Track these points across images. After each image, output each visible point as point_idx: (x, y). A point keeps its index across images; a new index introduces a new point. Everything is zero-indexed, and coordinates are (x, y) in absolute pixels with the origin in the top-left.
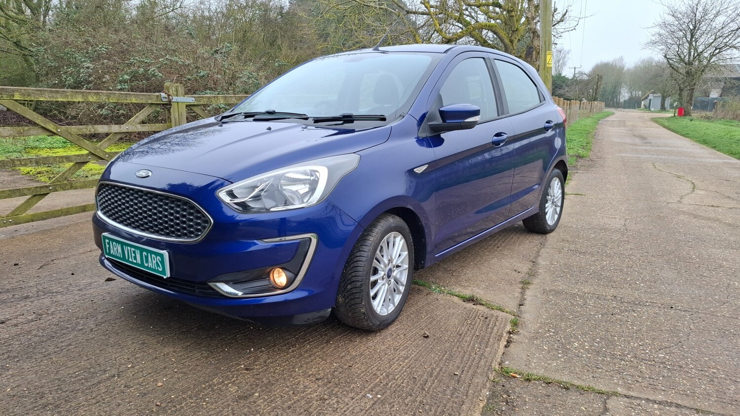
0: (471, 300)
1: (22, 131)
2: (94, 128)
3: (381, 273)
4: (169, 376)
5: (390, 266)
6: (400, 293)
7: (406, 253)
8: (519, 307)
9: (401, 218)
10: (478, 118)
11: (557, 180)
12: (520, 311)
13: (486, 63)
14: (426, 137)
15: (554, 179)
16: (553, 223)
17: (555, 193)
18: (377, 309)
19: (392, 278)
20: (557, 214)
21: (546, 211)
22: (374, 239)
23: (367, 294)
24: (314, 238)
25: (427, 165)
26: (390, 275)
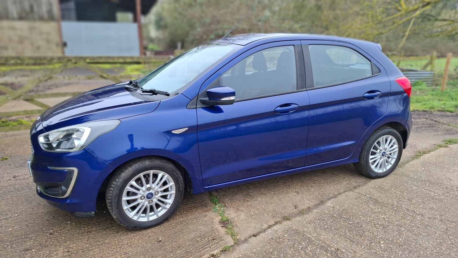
0: (226, 222)
3: (139, 195)
5: (151, 191)
6: (165, 208)
7: (171, 184)
8: (250, 237)
9: (165, 161)
10: (232, 98)
11: (390, 137)
12: (246, 240)
13: (295, 49)
14: (196, 108)
15: (385, 137)
16: (383, 170)
17: (387, 147)
18: (133, 217)
19: (154, 199)
20: (391, 164)
21: (371, 161)
22: (124, 175)
23: (117, 209)
24: (76, 170)
25: (187, 128)
26: (150, 196)
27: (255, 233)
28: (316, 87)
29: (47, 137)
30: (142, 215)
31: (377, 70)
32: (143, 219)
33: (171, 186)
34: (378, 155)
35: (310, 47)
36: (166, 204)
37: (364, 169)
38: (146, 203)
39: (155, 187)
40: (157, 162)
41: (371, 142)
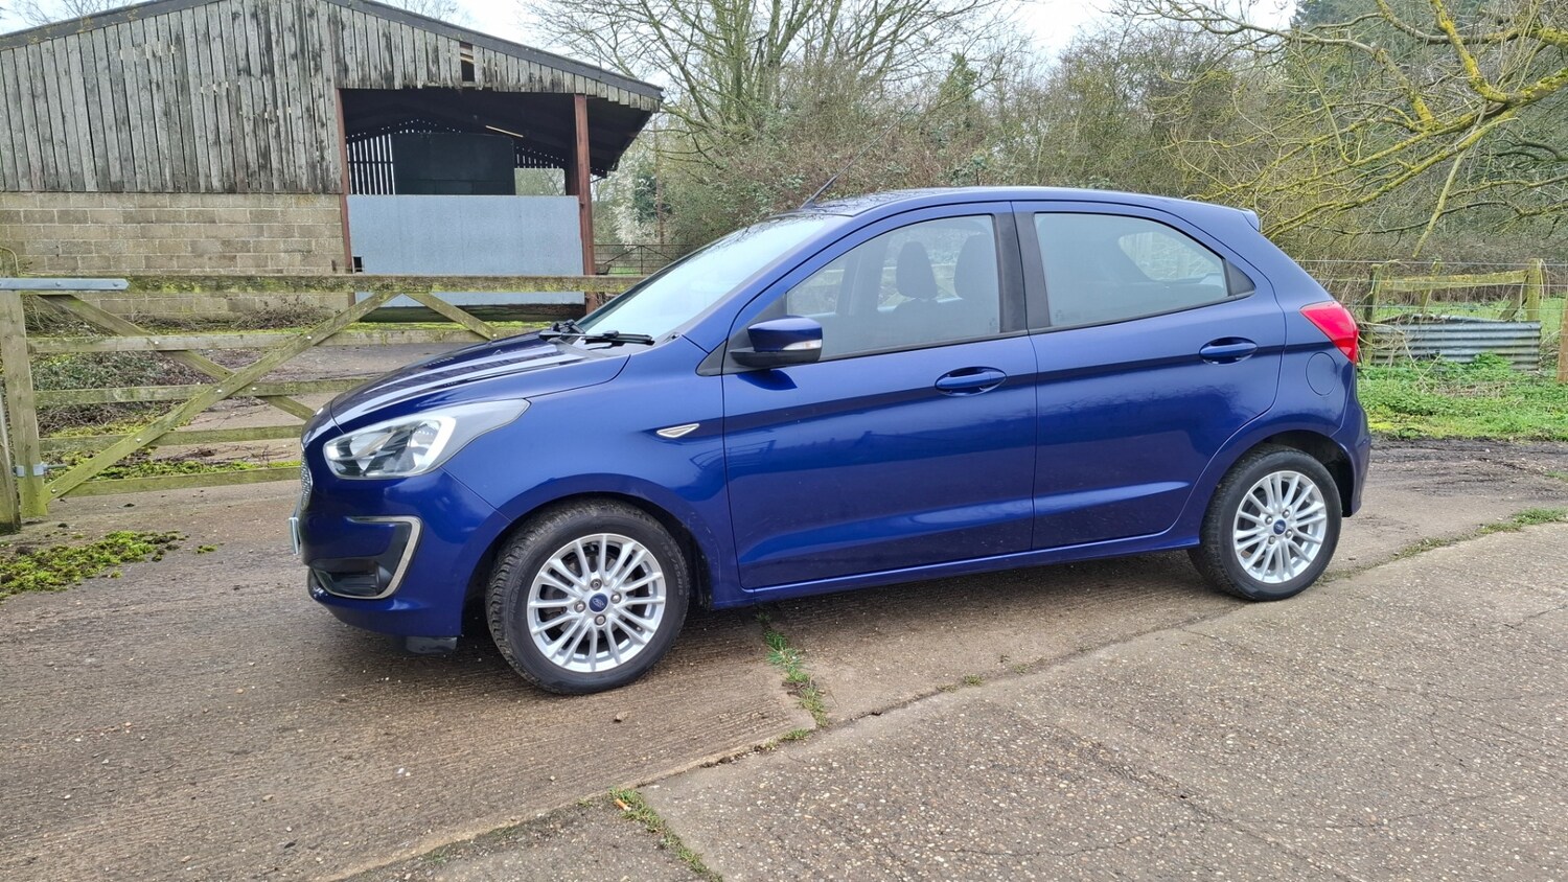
0: (795, 684)
3: (572, 599)
5: (602, 591)
6: (639, 642)
7: (656, 574)
8: (863, 716)
9: (638, 512)
10: (814, 344)
11: (1297, 477)
12: (850, 722)
13: (994, 224)
14: (722, 374)
15: (1279, 475)
16: (1281, 578)
17: (1290, 508)
18: (554, 656)
19: (607, 612)
20: (1307, 560)
21: (1239, 547)
22: (537, 538)
23: (514, 628)
24: (416, 524)
25: (698, 425)
26: (598, 605)
27: (877, 708)
28: (1056, 323)
29: (345, 448)
30: (577, 656)
31: (1242, 283)
32: (580, 666)
33: (654, 582)
34: (1263, 528)
35: (1039, 219)
36: (642, 631)
37: (1219, 570)
38: (587, 622)
39: (611, 580)
40: (619, 513)
41: (1234, 488)
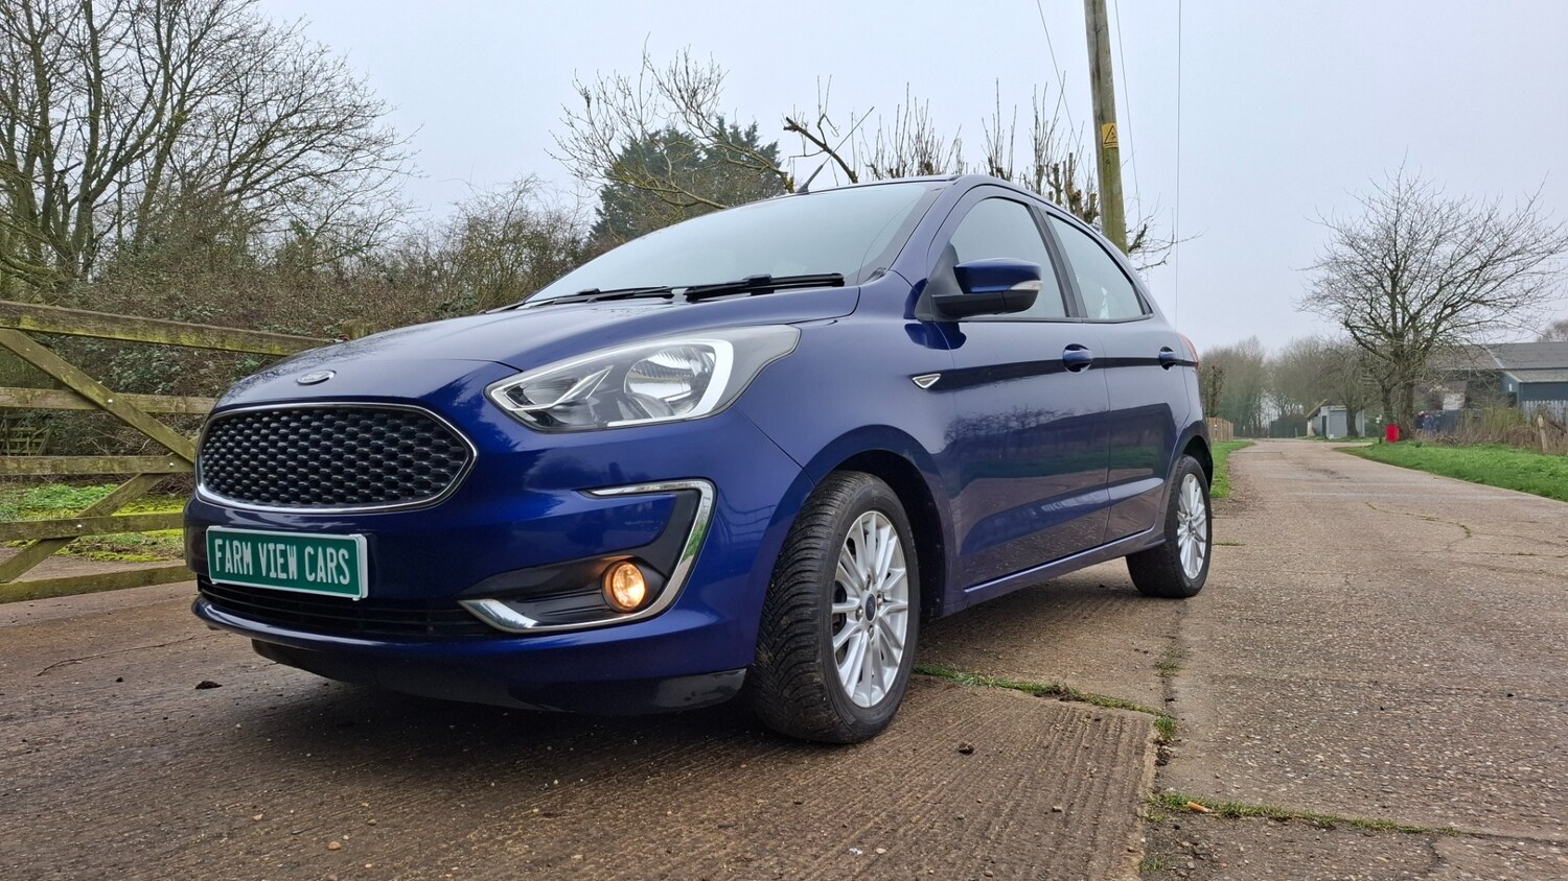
0: (1053, 692)
1: (29, 396)
2: (186, 403)
3: (854, 602)
4: (356, 832)
5: (872, 591)
11: (1194, 481)
14: (932, 321)
15: (1188, 478)
18: (847, 685)
19: (875, 620)
20: (1201, 556)
21: (1179, 544)
24: (707, 490)
25: (939, 376)
26: (871, 611)
28: (1092, 317)
34: (1185, 527)
36: (894, 645)
41: (1176, 487)
